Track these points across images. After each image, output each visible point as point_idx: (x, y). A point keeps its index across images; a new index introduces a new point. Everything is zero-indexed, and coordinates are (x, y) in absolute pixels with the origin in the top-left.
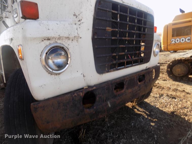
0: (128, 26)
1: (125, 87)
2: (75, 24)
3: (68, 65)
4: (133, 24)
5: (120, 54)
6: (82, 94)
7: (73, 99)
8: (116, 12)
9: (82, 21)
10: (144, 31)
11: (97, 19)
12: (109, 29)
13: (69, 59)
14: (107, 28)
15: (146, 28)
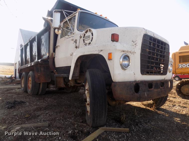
0: (156, 49)
1: (153, 87)
2: (133, 46)
3: (129, 66)
4: (159, 49)
5: (152, 65)
6: (134, 84)
7: (131, 85)
8: (151, 41)
9: (137, 45)
10: (164, 53)
11: (143, 44)
12: (148, 50)
13: (130, 63)
14: (147, 49)
15: (165, 52)
